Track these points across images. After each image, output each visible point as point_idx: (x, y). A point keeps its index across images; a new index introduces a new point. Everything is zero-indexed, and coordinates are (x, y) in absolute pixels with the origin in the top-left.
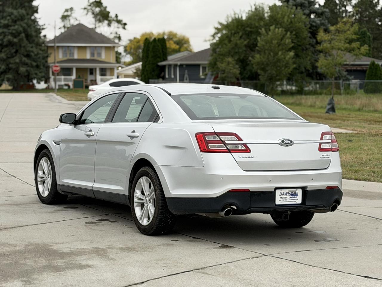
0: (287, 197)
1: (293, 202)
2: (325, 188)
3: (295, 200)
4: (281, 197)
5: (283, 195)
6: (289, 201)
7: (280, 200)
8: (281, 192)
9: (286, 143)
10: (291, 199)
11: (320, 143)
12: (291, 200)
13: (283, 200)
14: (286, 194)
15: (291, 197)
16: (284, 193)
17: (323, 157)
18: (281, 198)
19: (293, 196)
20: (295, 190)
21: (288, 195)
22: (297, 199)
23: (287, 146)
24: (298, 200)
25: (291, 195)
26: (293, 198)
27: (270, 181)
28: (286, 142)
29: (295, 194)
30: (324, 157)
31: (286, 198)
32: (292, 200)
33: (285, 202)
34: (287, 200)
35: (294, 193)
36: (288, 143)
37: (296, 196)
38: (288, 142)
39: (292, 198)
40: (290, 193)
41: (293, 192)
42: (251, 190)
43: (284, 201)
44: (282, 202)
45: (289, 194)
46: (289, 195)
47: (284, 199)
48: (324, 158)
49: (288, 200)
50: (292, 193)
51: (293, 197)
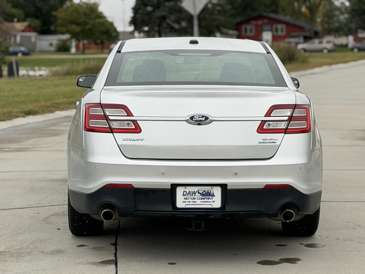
0: (197, 197)
1: (206, 205)
2: (262, 187)
3: (210, 202)
4: (185, 197)
5: (189, 195)
6: (199, 203)
7: (183, 202)
8: (185, 190)
9: (196, 121)
10: (203, 200)
11: (262, 121)
12: (202, 202)
13: (190, 202)
14: (194, 193)
15: (202, 199)
16: (190, 192)
17: (263, 141)
18: (186, 199)
19: (207, 197)
20: (210, 188)
21: (197, 194)
22: (214, 202)
23: (199, 124)
24: (216, 202)
25: (202, 194)
26: (206, 200)
27: (163, 174)
28: (197, 118)
29: (209, 195)
30: (265, 141)
31: (194, 199)
32: (204, 202)
33: (192, 204)
34: (196, 202)
35: (208, 192)
36: (201, 121)
37: (210, 197)
38: (201, 119)
39: (204, 199)
40: (201, 192)
41: (207, 191)
42: (135, 187)
43: (191, 203)
44: (186, 205)
45: (199, 193)
46: (200, 195)
47: (191, 200)
48: (266, 143)
49: (198, 202)
50: (204, 193)
51: (207, 199)
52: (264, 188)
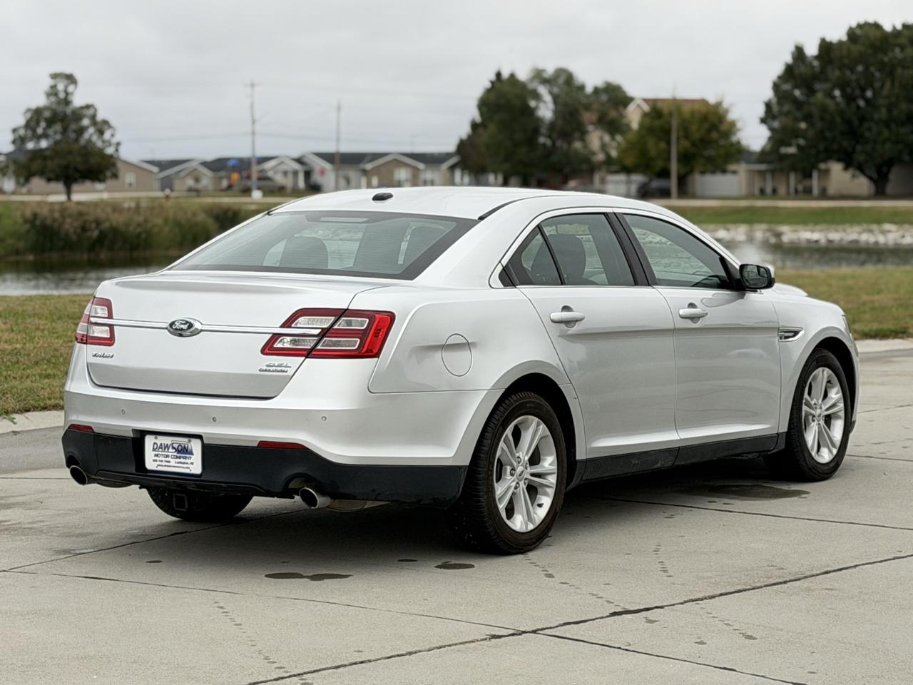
0: (170, 454)
1: (183, 467)
2: (256, 445)
3: (187, 463)
4: (157, 453)
5: (160, 450)
6: (174, 465)
7: (154, 461)
8: (155, 441)
9: (176, 329)
10: (178, 460)
11: (274, 334)
12: (178, 463)
13: (162, 461)
14: (167, 447)
15: (177, 457)
16: (161, 444)
17: (268, 368)
18: (156, 455)
19: (183, 455)
20: (186, 440)
21: (171, 450)
22: (192, 463)
23: (181, 335)
24: (194, 465)
25: (177, 451)
26: (182, 460)
27: (123, 412)
28: (178, 325)
30: (271, 369)
31: (167, 456)
32: (180, 463)
33: (165, 466)
34: (169, 462)
35: (185, 447)
36: (182, 329)
37: (188, 456)
38: (182, 326)
39: (180, 458)
40: (176, 446)
41: (183, 445)
42: (96, 431)
43: (164, 464)
44: (158, 465)
45: (173, 448)
46: (174, 450)
47: (164, 459)
48: (269, 371)
49: (173, 462)
50: (180, 447)
51: (183, 457)
52: (257, 447)
